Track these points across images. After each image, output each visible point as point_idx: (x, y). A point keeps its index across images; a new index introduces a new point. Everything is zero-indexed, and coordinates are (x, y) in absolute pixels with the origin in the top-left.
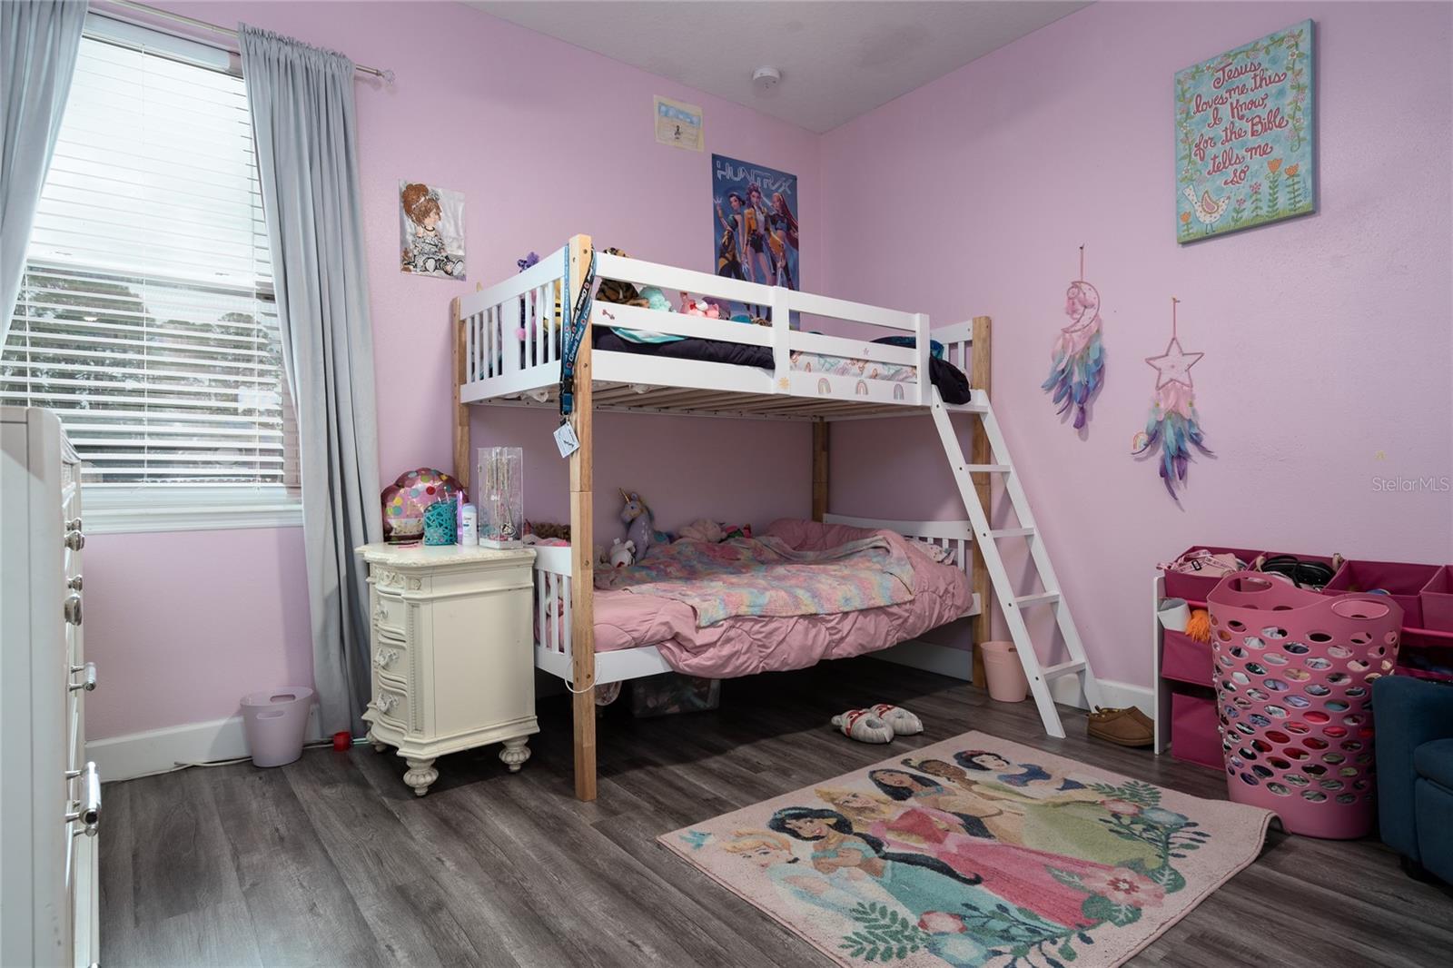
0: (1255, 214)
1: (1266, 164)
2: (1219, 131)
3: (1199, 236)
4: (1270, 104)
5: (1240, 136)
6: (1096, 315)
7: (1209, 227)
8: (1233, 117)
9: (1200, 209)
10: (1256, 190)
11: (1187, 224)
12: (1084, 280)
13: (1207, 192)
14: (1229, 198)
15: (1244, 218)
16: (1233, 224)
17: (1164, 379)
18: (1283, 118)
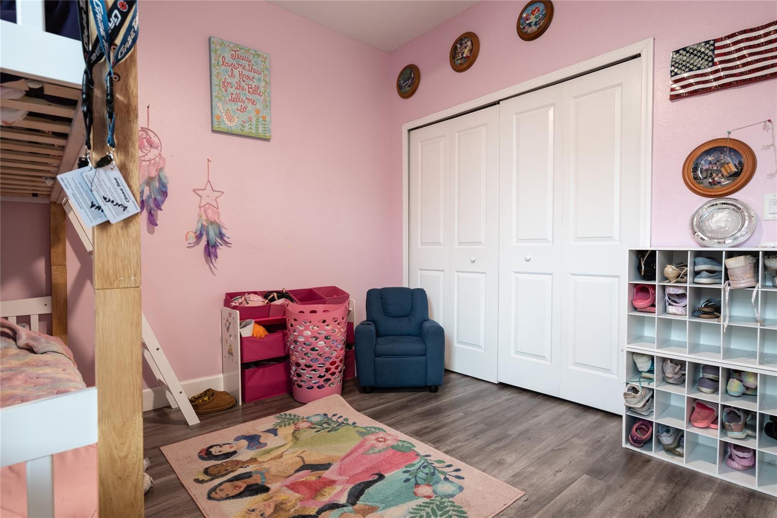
0: (249, 131)
1: (254, 109)
2: (234, 81)
3: (224, 131)
4: (255, 83)
5: (243, 90)
6: (160, 154)
7: (229, 128)
8: (240, 79)
9: (225, 117)
10: (250, 119)
11: (219, 122)
12: (150, 128)
13: (228, 109)
14: (238, 117)
15: (245, 131)
16: (240, 131)
17: (203, 203)
18: (260, 92)
